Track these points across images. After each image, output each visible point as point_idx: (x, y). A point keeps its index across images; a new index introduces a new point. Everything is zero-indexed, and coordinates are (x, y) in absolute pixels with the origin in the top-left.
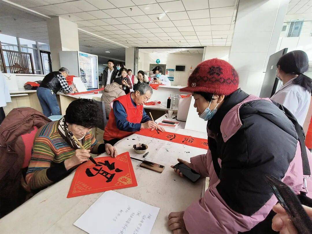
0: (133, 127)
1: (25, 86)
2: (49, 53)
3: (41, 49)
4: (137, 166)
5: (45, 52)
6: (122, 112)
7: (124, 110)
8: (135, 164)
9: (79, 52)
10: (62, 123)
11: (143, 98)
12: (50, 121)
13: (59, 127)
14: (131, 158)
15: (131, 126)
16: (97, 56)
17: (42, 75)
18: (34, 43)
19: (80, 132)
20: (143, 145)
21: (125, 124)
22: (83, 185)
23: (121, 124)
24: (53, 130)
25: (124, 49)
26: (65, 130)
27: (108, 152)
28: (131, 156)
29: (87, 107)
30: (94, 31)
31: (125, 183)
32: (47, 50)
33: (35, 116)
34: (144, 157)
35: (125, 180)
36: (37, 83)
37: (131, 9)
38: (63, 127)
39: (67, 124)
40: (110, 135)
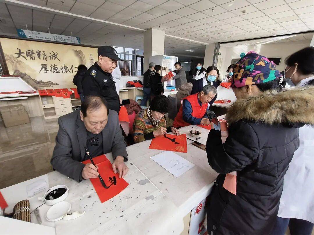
0: (194, 120)
1: (126, 85)
2: (142, 57)
3: (137, 54)
4: (190, 143)
5: (139, 56)
6: (189, 108)
7: (190, 106)
8: (188, 142)
9: (164, 56)
10: (149, 110)
11: (206, 98)
12: (142, 109)
13: (148, 113)
14: (187, 138)
15: (193, 119)
16: (177, 57)
17: (136, 76)
18: (133, 50)
19: (158, 116)
20: (197, 132)
21: (189, 118)
22: (157, 145)
23: (186, 117)
24: (145, 114)
25: (204, 47)
26: (150, 115)
27: (174, 132)
28: (187, 137)
29: (162, 100)
30: (177, 34)
31: (180, 150)
32: (141, 55)
33: (135, 105)
34: (196, 139)
35: (180, 148)
36: (133, 82)
37: (213, 10)
38: (149, 113)
39: (152, 111)
40: (177, 124)
